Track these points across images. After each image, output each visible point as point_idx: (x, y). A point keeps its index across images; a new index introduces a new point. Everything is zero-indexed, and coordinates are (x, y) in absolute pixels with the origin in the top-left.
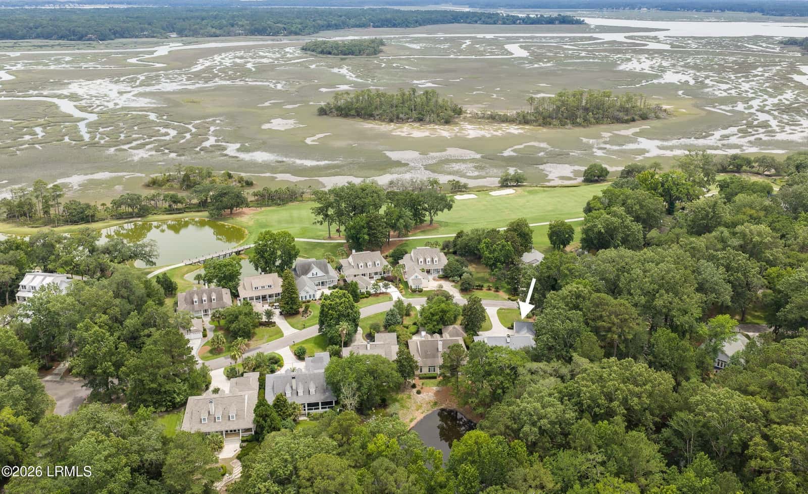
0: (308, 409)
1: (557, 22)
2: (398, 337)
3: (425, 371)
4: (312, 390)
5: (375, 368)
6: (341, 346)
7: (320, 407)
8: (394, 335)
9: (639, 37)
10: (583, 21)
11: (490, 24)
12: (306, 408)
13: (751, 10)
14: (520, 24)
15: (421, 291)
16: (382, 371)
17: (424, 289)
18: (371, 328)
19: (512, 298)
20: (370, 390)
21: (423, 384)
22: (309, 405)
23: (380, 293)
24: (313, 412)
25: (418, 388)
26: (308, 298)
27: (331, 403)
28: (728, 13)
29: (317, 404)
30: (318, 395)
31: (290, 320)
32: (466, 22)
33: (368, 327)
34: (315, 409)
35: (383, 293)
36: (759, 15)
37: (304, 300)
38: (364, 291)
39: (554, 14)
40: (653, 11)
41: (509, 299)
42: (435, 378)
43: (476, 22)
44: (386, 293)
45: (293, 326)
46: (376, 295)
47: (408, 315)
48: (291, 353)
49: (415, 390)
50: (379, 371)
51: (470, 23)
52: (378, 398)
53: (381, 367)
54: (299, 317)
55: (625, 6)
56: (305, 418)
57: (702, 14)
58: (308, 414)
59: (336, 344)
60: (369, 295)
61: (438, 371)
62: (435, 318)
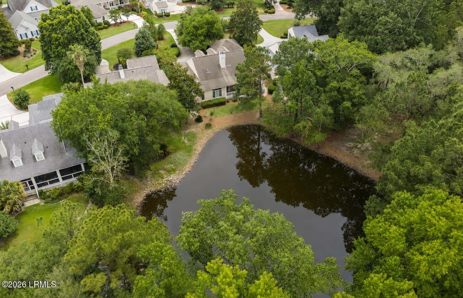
0: (39, 186)
2: (159, 62)
3: (208, 96)
4: (39, 154)
5: (143, 99)
6: (81, 82)
7: (60, 177)
8: (153, 59)
12: (35, 184)
15: (168, 15)
16: (157, 103)
17: (171, 14)
18: (119, 57)
19: (269, 11)
20: (141, 137)
21: (212, 114)
22: (38, 179)
23: (121, 23)
24: (49, 187)
25: (205, 121)
26: (30, 36)
27: (78, 167)
29: (54, 174)
30: (50, 159)
31: (8, 62)
33: (115, 57)
34: (51, 183)
35: (124, 22)
37: (25, 38)
38: (100, 20)
41: (266, 12)
42: (222, 103)
44: (129, 22)
45: (11, 69)
46: (116, 25)
47: (161, 39)
48: (9, 102)
49: (202, 125)
50: (151, 103)
52: (156, 147)
53: (152, 96)
54: (20, 58)
56: (37, 201)
58: (41, 193)
59: (74, 81)
60: (107, 25)
61: (225, 94)
62: (200, 32)
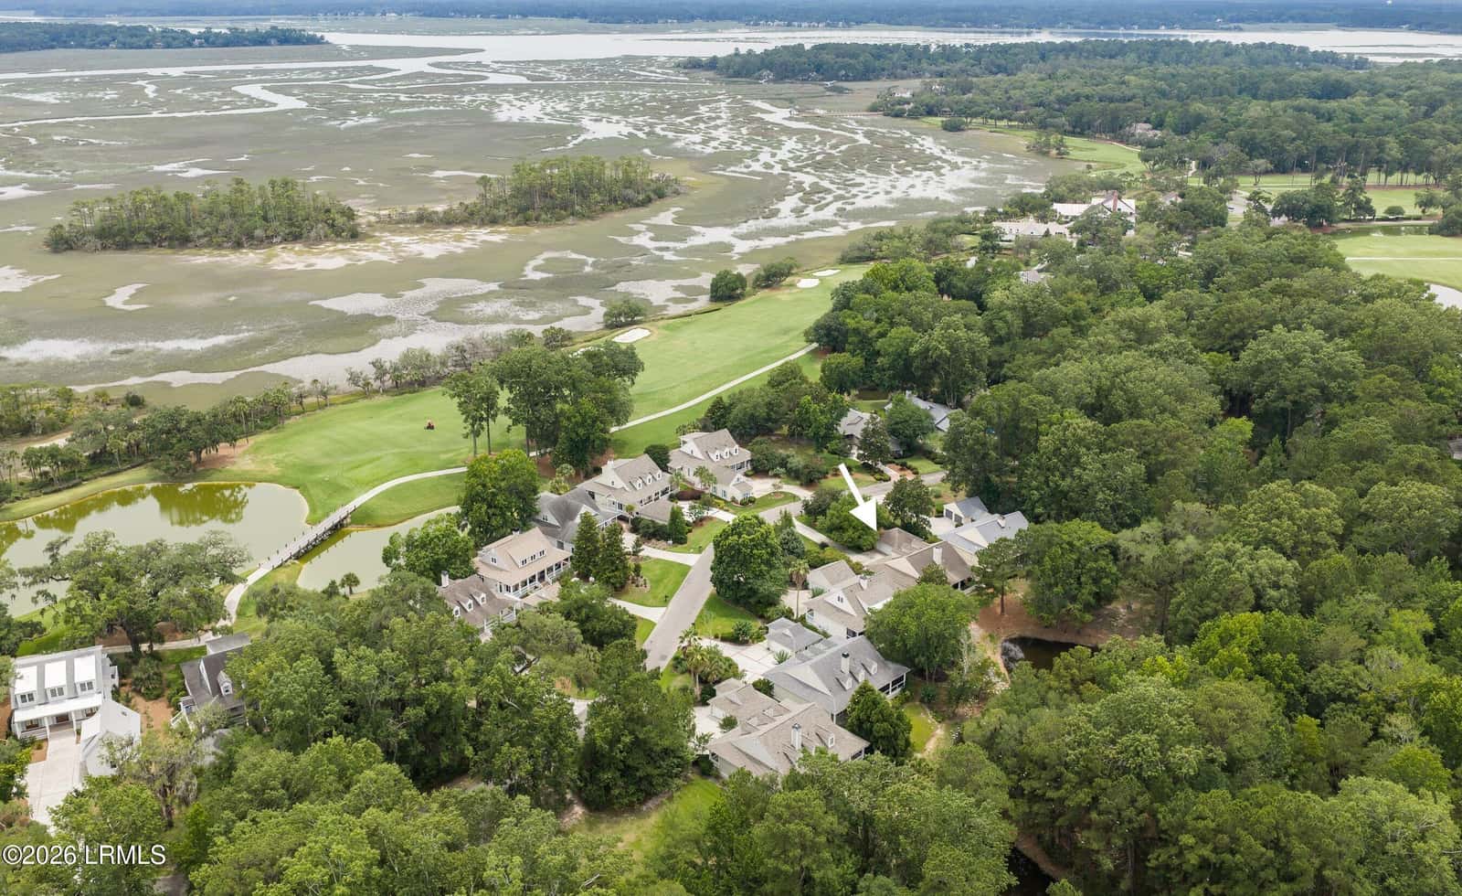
1: (273, 41)
9: (456, 63)
10: (322, 38)
11: (140, 47)
13: (569, 15)
14: (201, 46)
28: (533, 20)
32: (82, 46)
36: (585, 22)
39: (264, 25)
40: (408, 17)
43: (106, 44)
45: (645, 604)
51: (92, 47)
55: (357, 10)
57: (492, 23)
